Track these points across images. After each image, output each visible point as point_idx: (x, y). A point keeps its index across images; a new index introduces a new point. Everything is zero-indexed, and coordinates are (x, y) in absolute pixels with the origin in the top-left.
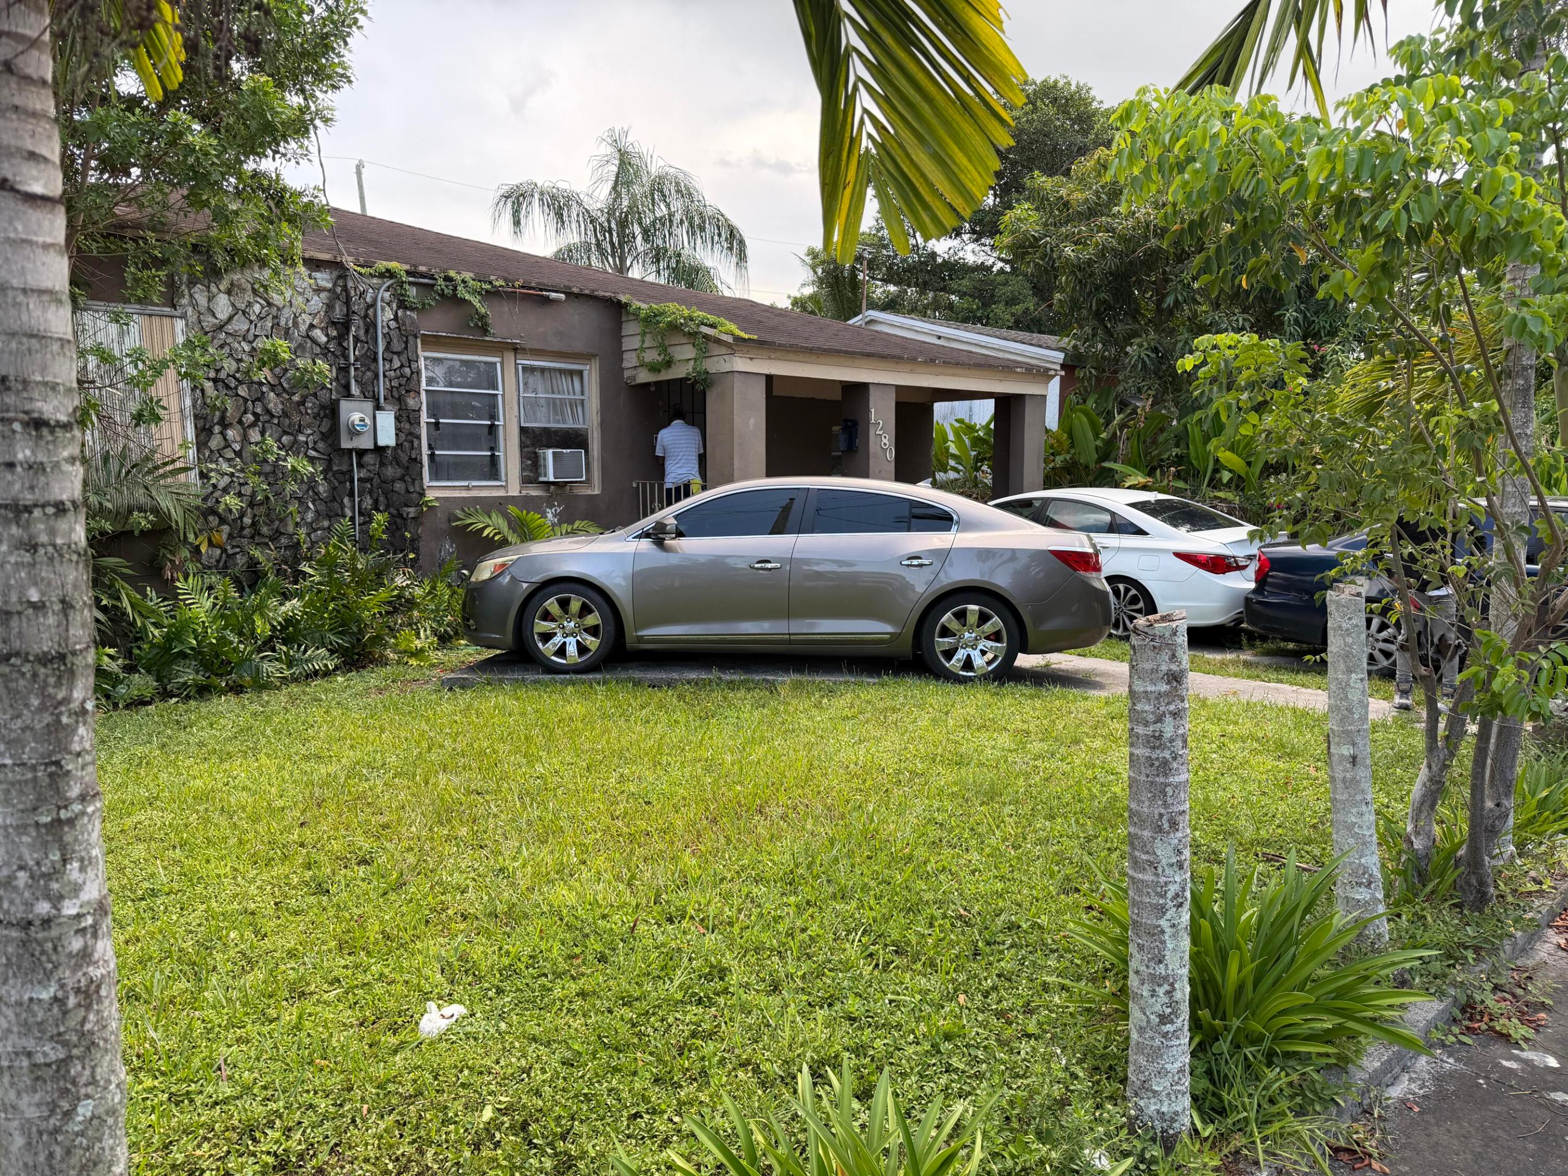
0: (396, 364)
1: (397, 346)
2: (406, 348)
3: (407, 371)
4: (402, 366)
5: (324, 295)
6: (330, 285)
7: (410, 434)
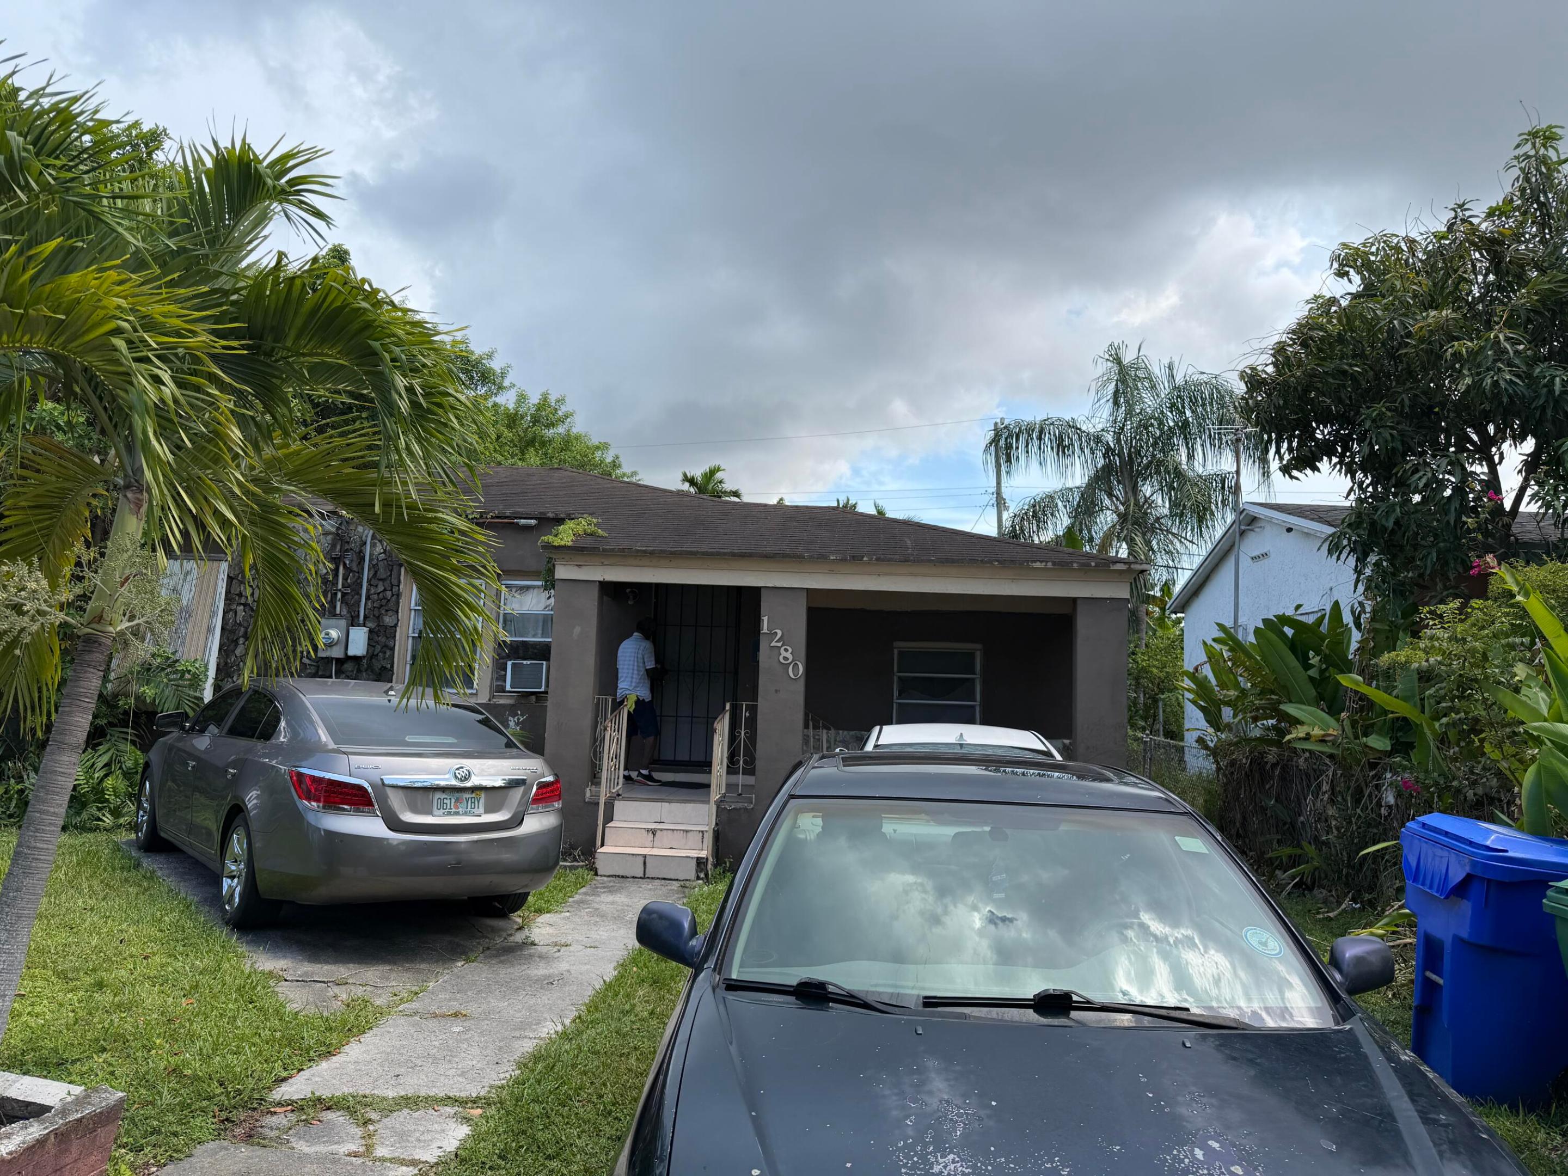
0: (381, 588)
1: (382, 573)
2: (391, 575)
3: (389, 594)
4: (385, 590)
5: (329, 538)
6: (334, 530)
7: (386, 646)
